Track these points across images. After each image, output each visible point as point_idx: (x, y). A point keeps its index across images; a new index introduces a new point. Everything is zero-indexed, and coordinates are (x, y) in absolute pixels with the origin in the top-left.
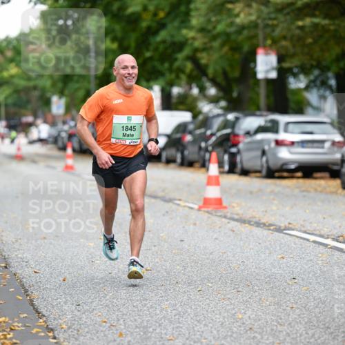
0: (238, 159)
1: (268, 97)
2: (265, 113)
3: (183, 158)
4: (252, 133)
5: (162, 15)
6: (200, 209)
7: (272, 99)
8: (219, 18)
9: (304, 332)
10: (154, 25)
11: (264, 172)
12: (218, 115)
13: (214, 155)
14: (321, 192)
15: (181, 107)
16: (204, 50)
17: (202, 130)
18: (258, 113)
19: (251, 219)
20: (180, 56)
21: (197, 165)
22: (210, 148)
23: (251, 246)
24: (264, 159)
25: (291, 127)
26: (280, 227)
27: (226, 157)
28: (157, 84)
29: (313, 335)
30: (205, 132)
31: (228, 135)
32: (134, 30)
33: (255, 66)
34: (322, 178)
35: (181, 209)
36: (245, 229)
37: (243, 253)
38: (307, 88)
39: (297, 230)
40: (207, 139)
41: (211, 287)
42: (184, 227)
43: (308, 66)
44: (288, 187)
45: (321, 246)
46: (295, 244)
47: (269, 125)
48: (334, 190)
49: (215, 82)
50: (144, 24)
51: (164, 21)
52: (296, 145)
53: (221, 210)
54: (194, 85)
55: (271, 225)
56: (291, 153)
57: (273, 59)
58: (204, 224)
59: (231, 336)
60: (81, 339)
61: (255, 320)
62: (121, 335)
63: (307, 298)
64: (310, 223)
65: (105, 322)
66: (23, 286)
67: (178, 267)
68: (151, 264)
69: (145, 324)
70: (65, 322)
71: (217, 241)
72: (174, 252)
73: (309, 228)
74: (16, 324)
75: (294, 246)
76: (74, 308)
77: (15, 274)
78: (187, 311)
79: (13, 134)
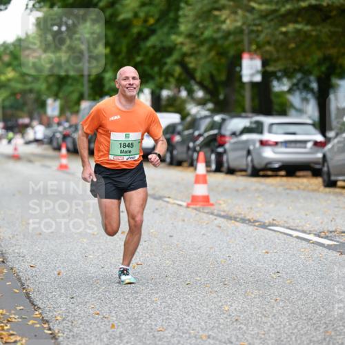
0: (225, 158)
1: (253, 99)
2: (250, 115)
3: (172, 158)
4: (238, 133)
5: (152, 21)
6: (188, 206)
7: (257, 102)
8: (206, 24)
9: (287, 324)
10: (144, 30)
11: (249, 171)
12: (206, 117)
13: (202, 155)
14: (304, 190)
15: (170, 109)
16: (192, 54)
17: (190, 131)
18: (243, 114)
19: (237, 216)
20: (169, 60)
21: (185, 164)
22: (198, 148)
23: (237, 242)
24: (249, 158)
25: (275, 127)
26: (264, 223)
27: (213, 157)
28: (147, 87)
29: (296, 326)
30: (193, 133)
31: (215, 135)
32: (125, 36)
33: (241, 70)
34: (304, 176)
35: (169, 205)
36: (231, 225)
37: (229, 248)
38: (290, 91)
39: (281, 226)
40: (194, 139)
41: (199, 280)
42: (173, 224)
43: (291, 70)
44: (272, 185)
45: (304, 242)
46: (279, 240)
47: (254, 126)
48: (316, 188)
49: (202, 86)
50: (135, 30)
51: (153, 27)
52: (280, 145)
53: (209, 207)
54: (182, 88)
55: (255, 221)
56: (275, 153)
57: (258, 63)
58: (191, 220)
59: (218, 327)
60: (75, 330)
61: (241, 312)
62: (113, 326)
63: (291, 291)
64: (293, 219)
65: (98, 314)
66: (19, 279)
67: (167, 262)
68: (141, 259)
69: (136, 316)
70: (59, 314)
71: (205, 237)
72: (163, 247)
73: (292, 224)
74: (13, 316)
75: (278, 241)
76: (68, 300)
77: (12, 269)
78: (176, 304)
79: (11, 135)
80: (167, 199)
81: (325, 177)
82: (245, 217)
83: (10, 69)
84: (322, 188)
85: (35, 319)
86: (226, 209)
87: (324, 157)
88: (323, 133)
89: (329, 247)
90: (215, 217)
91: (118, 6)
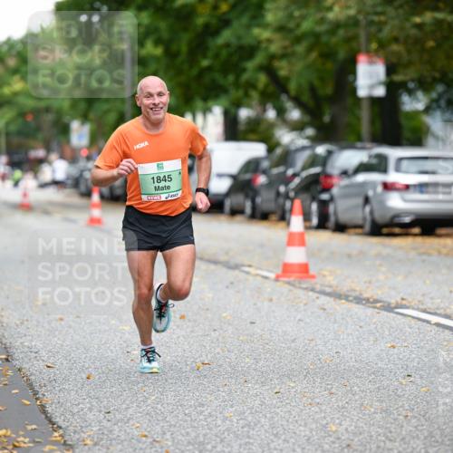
0: (331, 208)
1: (372, 122)
2: (368, 145)
3: (254, 208)
4: (351, 172)
5: (224, 7)
6: (277, 278)
7: (378, 125)
8: (304, 11)
10: (214, 21)
11: (367, 228)
12: (304, 148)
13: (297, 203)
14: (447, 255)
15: (252, 136)
16: (284, 56)
17: (281, 169)
18: (359, 144)
19: (349, 293)
20: (251, 65)
21: (274, 217)
22: (292, 194)
23: (349, 331)
24: (368, 209)
25: (405, 164)
26: (389, 304)
27: (314, 207)
28: (218, 105)
30: (285, 172)
31: (317, 175)
32: (185, 29)
33: (355, 79)
34: (447, 236)
35: (251, 278)
36: (342, 307)
37: (338, 340)
38: (427, 110)
39: (413, 309)
40: (287, 181)
41: (293, 388)
42: (255, 304)
43: (429, 80)
44: (401, 248)
45: (447, 331)
46: (411, 328)
47: (374, 161)
49: (299, 103)
50: (200, 21)
51: (227, 17)
52: (412, 189)
53: (309, 280)
54: (269, 106)
55: (376, 301)
56: (405, 201)
57: (380, 70)
58: (283, 299)
61: (354, 434)
63: (428, 403)
64: (432, 298)
65: (145, 436)
66: (31, 386)
67: (247, 360)
68: (209, 356)
69: (202, 439)
70: (89, 436)
71: (302, 324)
72: (241, 338)
73: (429, 305)
74: (21, 439)
75: (409, 330)
76: (102, 416)
77: (20, 370)
78: (259, 422)
79: (18, 174)
80: (247, 269)
82: (361, 294)
83: (17, 78)
86: (334, 283)
90: (316, 295)
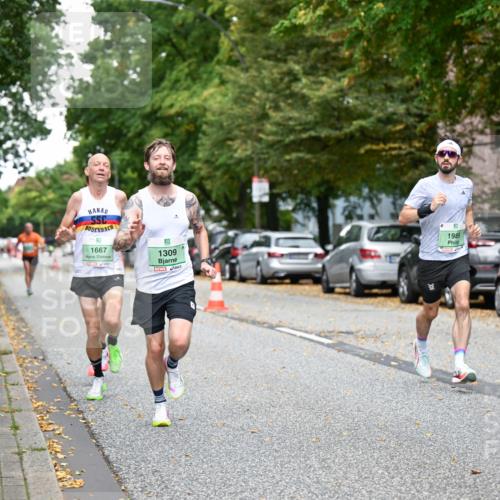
0: (237, 268)
1: (262, 216)
2: (259, 230)
4: (249, 246)
6: (205, 310)
7: (265, 219)
8: (220, 152)
11: (259, 279)
12: (221, 233)
13: (217, 265)
14: (306, 295)
16: (209, 178)
18: (254, 230)
19: (248, 318)
24: (259, 268)
25: (281, 242)
26: (272, 325)
27: (227, 267)
29: (300, 416)
31: (229, 248)
33: (251, 192)
34: (306, 284)
36: (243, 326)
38: (294, 210)
39: (286, 327)
43: (294, 192)
44: (279, 291)
46: (285, 339)
47: (263, 240)
48: (316, 294)
49: (218, 206)
52: (285, 257)
53: (224, 310)
55: (264, 323)
56: (281, 263)
57: (265, 186)
58: (209, 322)
59: (232, 416)
60: (106, 419)
61: (252, 403)
62: (139, 416)
64: (297, 321)
65: (126, 405)
66: (58, 375)
74: (52, 407)
77: (51, 366)
78: (195, 396)
79: (51, 248)
81: (325, 284)
82: (255, 319)
83: (50, 191)
84: (322, 294)
85: (72, 410)
86: (239, 312)
87: (324, 267)
88: (323, 246)
89: (328, 346)
90: (229, 319)
91: (144, 136)
